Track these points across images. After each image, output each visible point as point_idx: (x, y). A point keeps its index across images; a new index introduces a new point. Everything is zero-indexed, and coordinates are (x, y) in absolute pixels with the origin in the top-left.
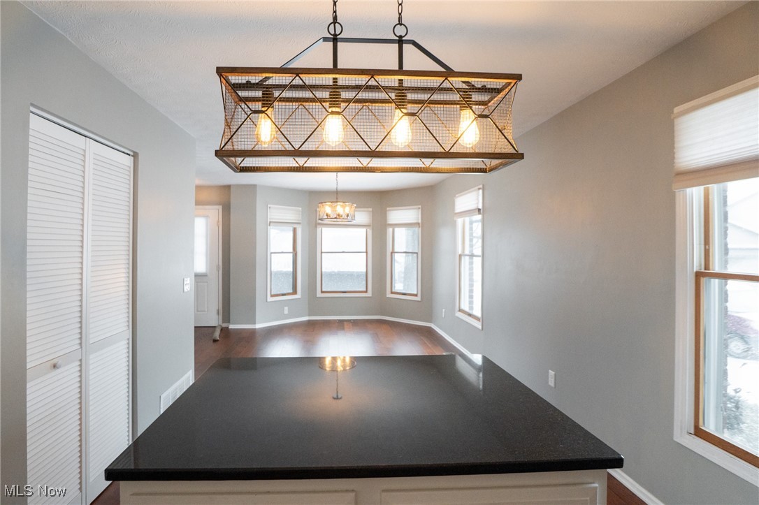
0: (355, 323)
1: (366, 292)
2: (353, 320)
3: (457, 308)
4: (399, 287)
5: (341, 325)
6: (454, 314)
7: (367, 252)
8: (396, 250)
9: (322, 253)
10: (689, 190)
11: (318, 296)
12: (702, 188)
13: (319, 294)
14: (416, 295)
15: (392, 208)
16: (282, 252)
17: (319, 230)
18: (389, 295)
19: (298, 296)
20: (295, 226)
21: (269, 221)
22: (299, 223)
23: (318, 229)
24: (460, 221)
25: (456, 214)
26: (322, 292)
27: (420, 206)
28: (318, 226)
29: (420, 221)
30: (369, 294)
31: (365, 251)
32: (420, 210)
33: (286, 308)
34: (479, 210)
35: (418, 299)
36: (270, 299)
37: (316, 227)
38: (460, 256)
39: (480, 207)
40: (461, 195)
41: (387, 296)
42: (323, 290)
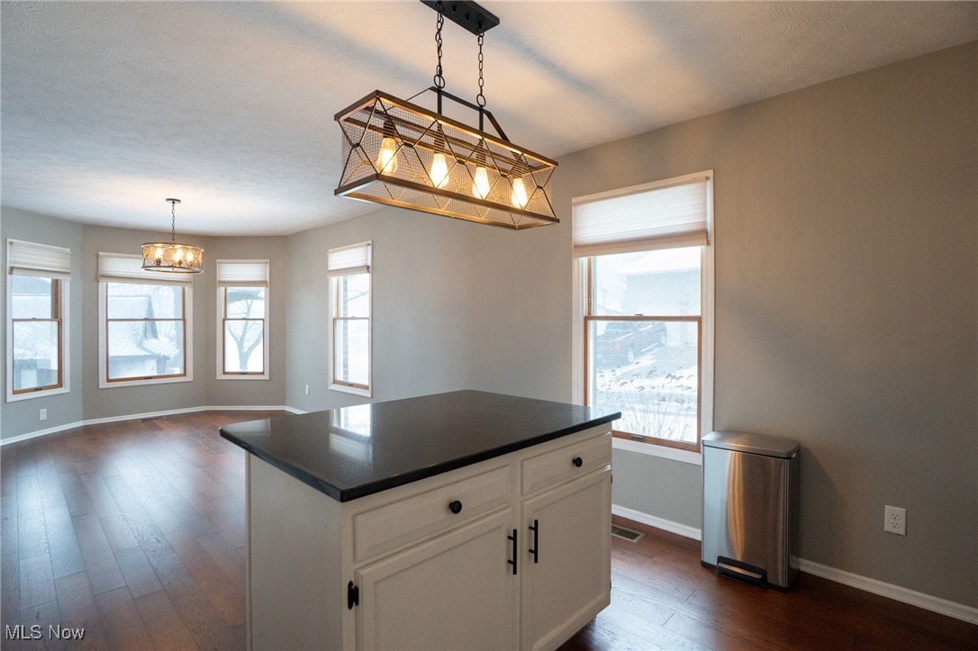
0: (173, 420)
1: (184, 375)
2: (166, 416)
3: (331, 380)
4: (233, 364)
5: (150, 426)
6: (327, 387)
7: (184, 320)
8: (229, 317)
9: (107, 320)
10: (581, 259)
12: (587, 258)
13: (103, 384)
14: (263, 373)
15: (223, 260)
17: (102, 285)
18: (220, 376)
19: (65, 389)
22: (68, 273)
23: (100, 284)
24: (334, 280)
25: (329, 271)
26: (109, 381)
27: (268, 261)
28: (101, 280)
29: (268, 279)
30: (190, 378)
31: (181, 317)
32: (268, 265)
34: (368, 267)
35: (266, 377)
37: (98, 282)
38: (335, 320)
39: (369, 263)
40: (337, 251)
41: (218, 378)
42: (110, 378)
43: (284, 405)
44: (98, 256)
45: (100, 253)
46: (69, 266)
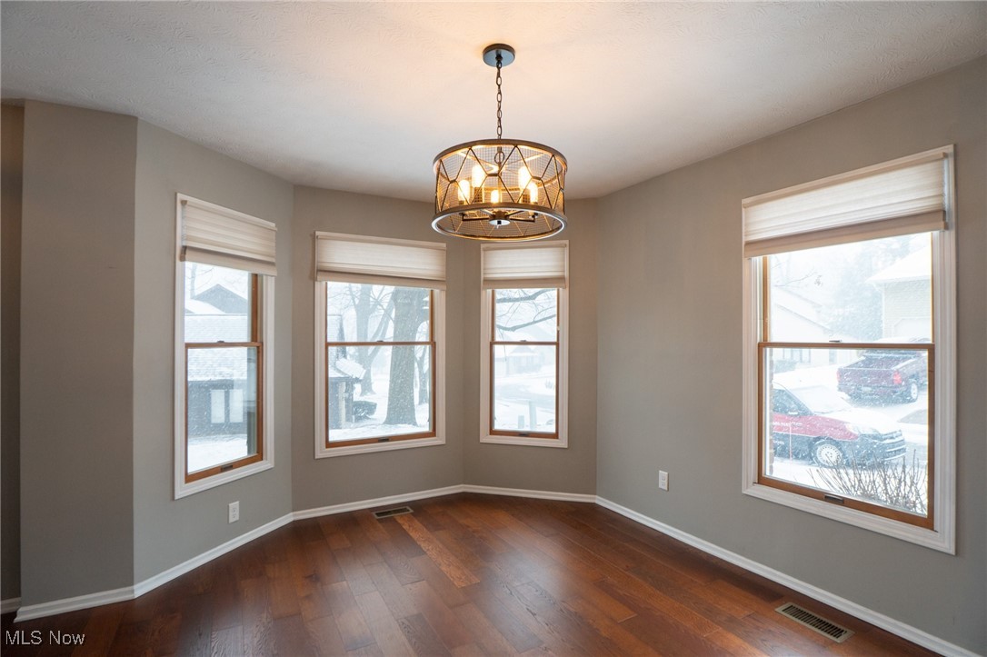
11: (319, 455)
16: (221, 344)
17: (319, 286)
20: (259, 270)
21: (179, 244)
23: (317, 284)
29: (566, 274)
33: (234, 506)
36: (183, 490)
43: (594, 493)
44: (314, 238)
45: (318, 233)
46: (273, 252)
